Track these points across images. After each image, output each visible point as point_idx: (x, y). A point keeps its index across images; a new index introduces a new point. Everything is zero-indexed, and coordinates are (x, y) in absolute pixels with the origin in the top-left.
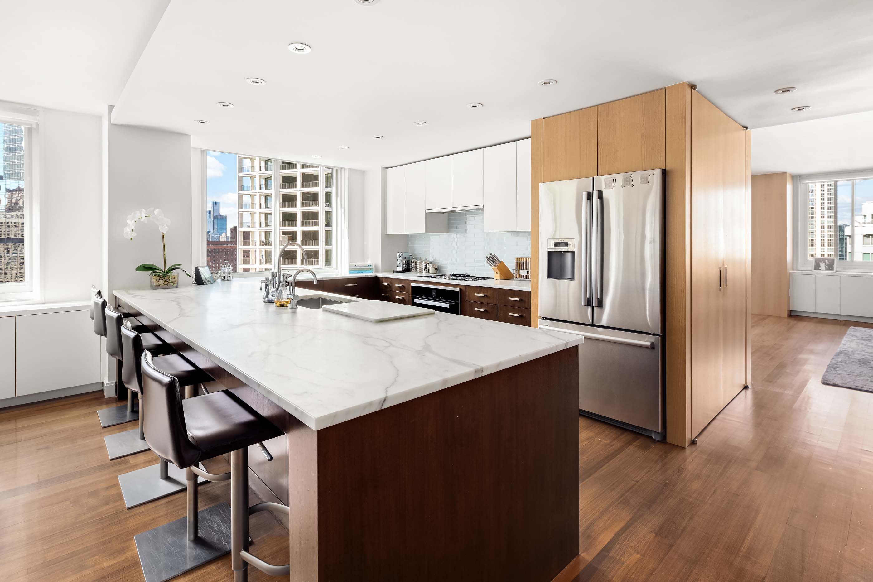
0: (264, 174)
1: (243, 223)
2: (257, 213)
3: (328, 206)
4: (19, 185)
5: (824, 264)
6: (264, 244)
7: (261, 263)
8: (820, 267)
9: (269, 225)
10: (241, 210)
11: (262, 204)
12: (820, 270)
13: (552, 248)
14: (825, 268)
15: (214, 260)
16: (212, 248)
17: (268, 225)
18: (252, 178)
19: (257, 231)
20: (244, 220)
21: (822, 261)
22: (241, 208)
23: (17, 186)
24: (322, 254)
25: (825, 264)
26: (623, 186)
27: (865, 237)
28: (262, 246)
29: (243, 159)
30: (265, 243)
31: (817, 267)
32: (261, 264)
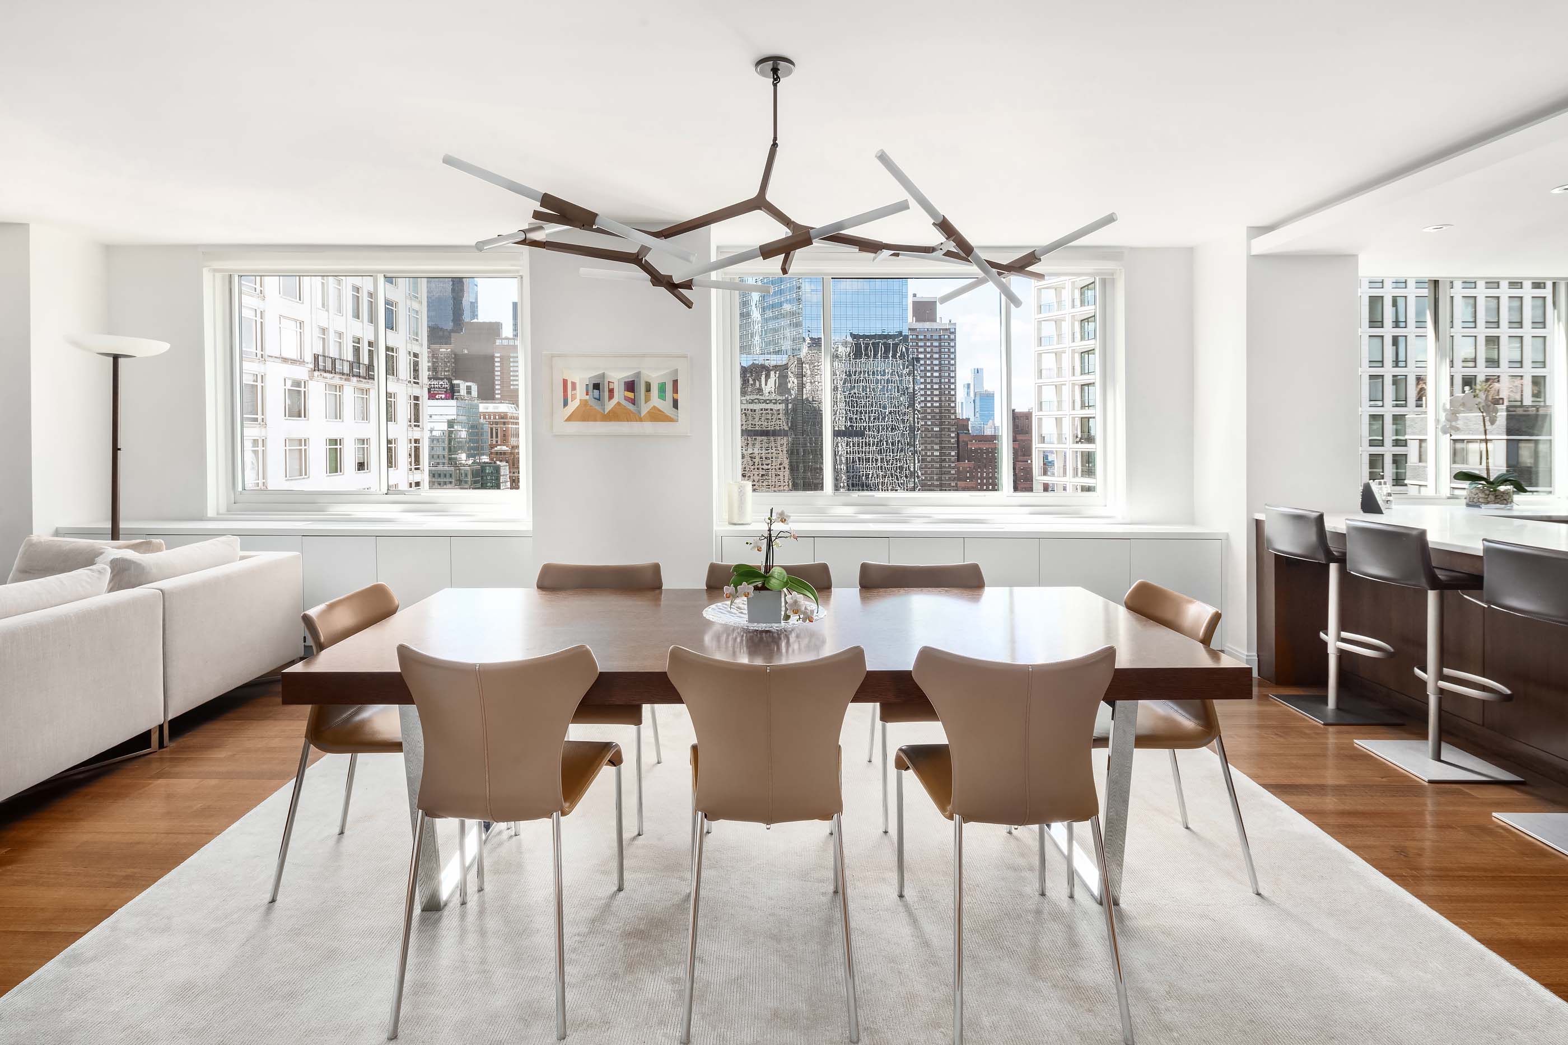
0: (1078, 313)
1: (1043, 403)
2: (1067, 385)
4: (757, 361)
6: (1080, 441)
7: (1076, 474)
9: (1089, 406)
10: (1040, 381)
11: (1075, 367)
15: (979, 467)
16: (977, 447)
17: (1087, 405)
18: (1058, 322)
19: (1067, 417)
20: (1044, 398)
22: (1040, 376)
28: (1077, 444)
29: (1043, 290)
30: (1081, 439)
32: (1074, 477)
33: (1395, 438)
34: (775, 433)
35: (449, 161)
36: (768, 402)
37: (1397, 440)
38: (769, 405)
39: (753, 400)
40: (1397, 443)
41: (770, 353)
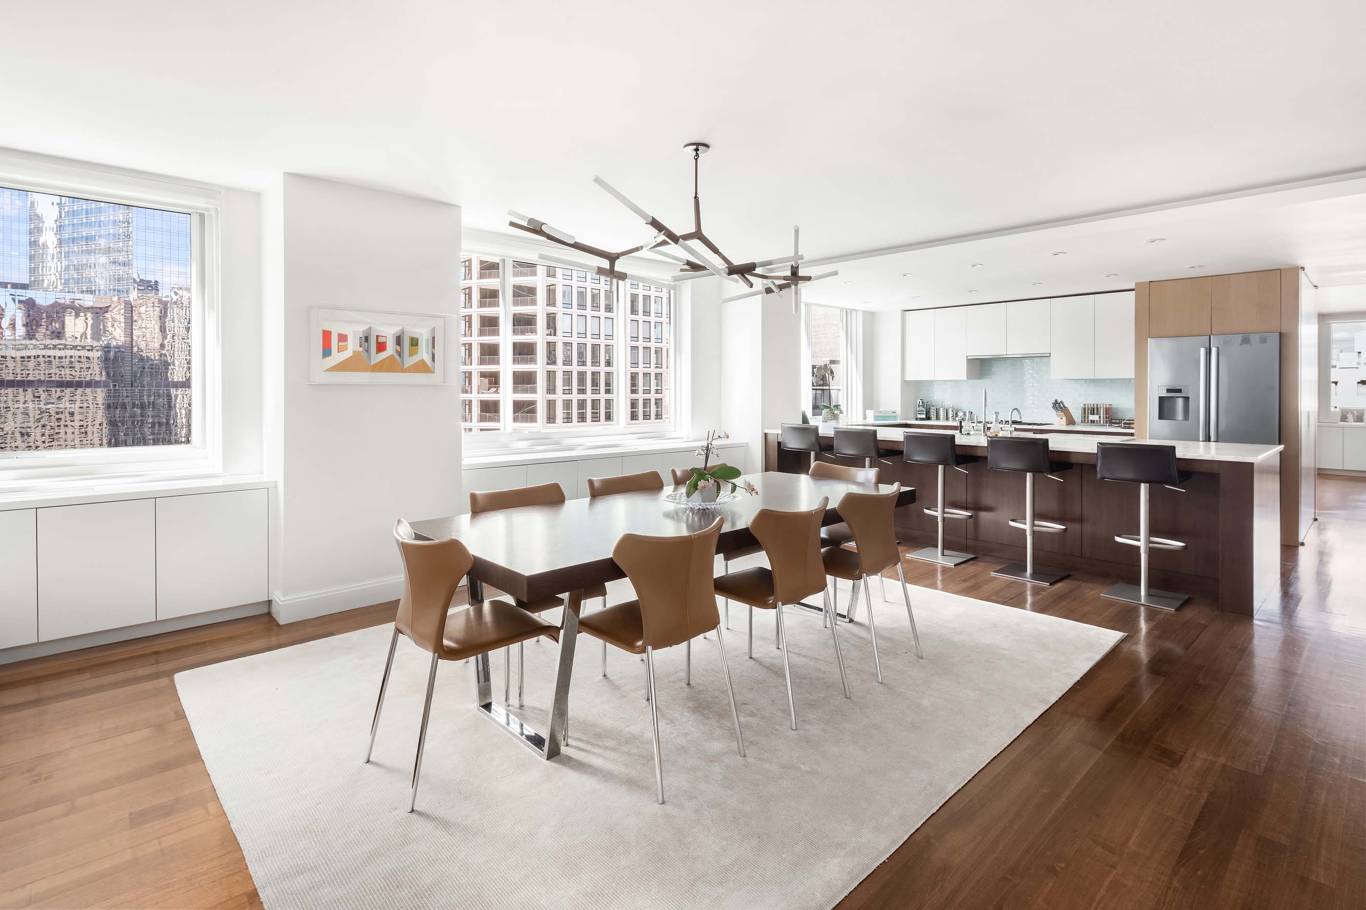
3: (550, 335)
4: (56, 298)
5: (1352, 415)
8: (1347, 419)
12: (1347, 422)
13: (1164, 394)
14: (1353, 420)
21: (1350, 412)
23: (54, 301)
24: (543, 407)
25: (1354, 416)
26: (1241, 344)
27: (1360, 384)
31: (1344, 418)
33: (656, 388)
34: (89, 384)
35: (598, 181)
36: (79, 348)
37: (657, 390)
38: (80, 351)
39: (55, 346)
40: (657, 392)
41: (82, 292)
